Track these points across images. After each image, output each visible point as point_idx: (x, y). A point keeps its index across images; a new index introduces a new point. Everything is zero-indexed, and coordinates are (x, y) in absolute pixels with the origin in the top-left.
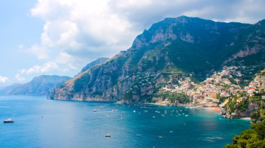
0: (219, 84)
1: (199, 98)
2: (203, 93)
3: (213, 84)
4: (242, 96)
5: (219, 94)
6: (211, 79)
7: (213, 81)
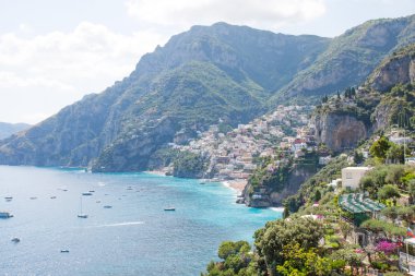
0: (260, 137)
1: (220, 161)
2: (229, 152)
3: (249, 136)
4: (280, 157)
5: (258, 154)
6: (247, 127)
7: (249, 130)
